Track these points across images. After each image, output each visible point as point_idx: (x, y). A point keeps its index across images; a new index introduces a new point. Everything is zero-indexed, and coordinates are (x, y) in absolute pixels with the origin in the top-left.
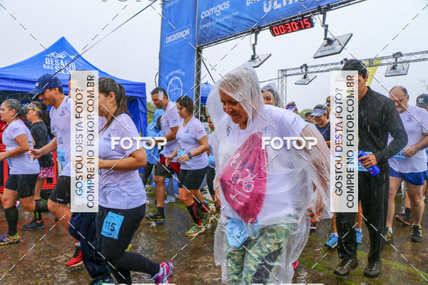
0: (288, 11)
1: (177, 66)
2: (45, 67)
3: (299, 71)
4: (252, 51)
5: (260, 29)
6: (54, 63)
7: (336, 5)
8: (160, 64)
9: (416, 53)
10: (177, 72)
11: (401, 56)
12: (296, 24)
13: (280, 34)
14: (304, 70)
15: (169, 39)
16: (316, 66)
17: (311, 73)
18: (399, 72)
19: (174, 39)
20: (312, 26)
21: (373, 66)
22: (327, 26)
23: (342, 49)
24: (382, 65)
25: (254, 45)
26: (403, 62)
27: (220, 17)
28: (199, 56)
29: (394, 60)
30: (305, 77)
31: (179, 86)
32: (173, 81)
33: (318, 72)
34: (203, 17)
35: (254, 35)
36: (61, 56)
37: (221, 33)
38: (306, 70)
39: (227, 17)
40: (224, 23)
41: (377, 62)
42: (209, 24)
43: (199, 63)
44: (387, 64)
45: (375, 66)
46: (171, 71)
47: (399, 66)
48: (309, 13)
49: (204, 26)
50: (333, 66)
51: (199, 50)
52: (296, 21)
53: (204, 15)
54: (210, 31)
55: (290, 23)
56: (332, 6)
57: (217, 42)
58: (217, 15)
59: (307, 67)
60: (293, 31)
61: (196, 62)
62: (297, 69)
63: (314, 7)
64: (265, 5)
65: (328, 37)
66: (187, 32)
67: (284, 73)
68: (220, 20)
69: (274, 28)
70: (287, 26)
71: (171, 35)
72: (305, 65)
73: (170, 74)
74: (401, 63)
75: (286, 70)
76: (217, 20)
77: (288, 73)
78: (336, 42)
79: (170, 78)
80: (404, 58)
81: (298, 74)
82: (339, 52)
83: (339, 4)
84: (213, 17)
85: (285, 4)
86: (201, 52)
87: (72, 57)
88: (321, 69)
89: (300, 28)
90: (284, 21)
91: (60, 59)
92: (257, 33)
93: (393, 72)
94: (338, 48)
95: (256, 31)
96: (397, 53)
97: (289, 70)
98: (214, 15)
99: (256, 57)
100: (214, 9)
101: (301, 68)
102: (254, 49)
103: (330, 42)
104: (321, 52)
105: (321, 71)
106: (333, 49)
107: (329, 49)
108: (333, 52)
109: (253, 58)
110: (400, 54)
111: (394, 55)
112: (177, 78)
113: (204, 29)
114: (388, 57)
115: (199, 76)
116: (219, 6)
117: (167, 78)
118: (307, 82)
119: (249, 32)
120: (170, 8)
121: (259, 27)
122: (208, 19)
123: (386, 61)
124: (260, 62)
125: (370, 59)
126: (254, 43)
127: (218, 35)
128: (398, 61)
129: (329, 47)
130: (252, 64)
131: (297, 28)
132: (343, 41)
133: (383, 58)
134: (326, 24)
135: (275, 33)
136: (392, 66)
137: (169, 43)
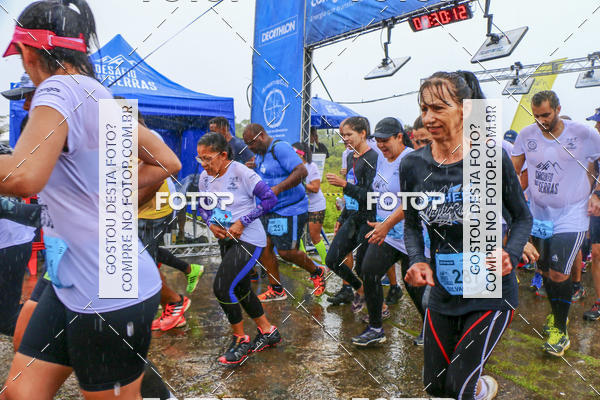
1: (275, 75)
4: (384, 53)
5: (395, 21)
6: (107, 71)
8: (254, 68)
10: (278, 82)
12: (446, 14)
15: (266, 37)
18: (596, 81)
19: (274, 36)
20: (468, 14)
21: (558, 73)
22: (490, 18)
23: (513, 50)
24: (571, 70)
25: (386, 45)
27: (338, 4)
28: (308, 60)
29: (590, 63)
31: (281, 103)
32: (272, 95)
34: (313, 5)
35: (386, 29)
37: (340, 27)
39: (348, 5)
40: (343, 14)
41: (565, 67)
42: (323, 14)
43: (308, 70)
44: (580, 70)
45: (562, 72)
46: (269, 82)
47: (597, 73)
49: (316, 17)
50: (499, 74)
51: (309, 53)
52: (447, 10)
53: (315, 2)
54: (324, 24)
55: (437, 12)
57: (333, 39)
58: (334, 2)
60: (442, 24)
61: (304, 68)
65: (492, 32)
66: (292, 26)
68: (338, 9)
69: (414, 20)
70: (434, 17)
71: (269, 30)
73: (269, 86)
76: (334, 9)
78: (504, 40)
79: (268, 91)
82: (509, 54)
84: (329, 5)
86: (311, 54)
87: (132, 62)
89: (452, 20)
90: (430, 9)
91: (114, 65)
92: (390, 27)
93: (588, 81)
94: (507, 48)
95: (389, 23)
96: (595, 54)
99: (389, 61)
102: (386, 50)
103: (495, 39)
104: (482, 54)
106: (499, 50)
107: (494, 50)
108: (500, 54)
109: (385, 63)
110: (598, 55)
111: (589, 57)
112: (277, 91)
113: (316, 21)
114: (580, 60)
115: (308, 89)
117: (264, 90)
119: (379, 25)
121: (393, 18)
122: (322, 7)
123: (576, 66)
124: (394, 69)
125: (553, 63)
126: (386, 41)
127: (336, 29)
128: (596, 65)
129: (493, 47)
130: (383, 71)
131: (448, 19)
132: (514, 38)
133: (573, 61)
134: (489, 13)
135: (416, 26)
136: (586, 72)
137: (267, 42)
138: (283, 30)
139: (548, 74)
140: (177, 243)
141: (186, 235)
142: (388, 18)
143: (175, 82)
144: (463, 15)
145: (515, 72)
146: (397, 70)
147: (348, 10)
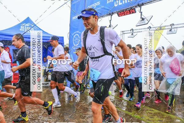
0: (125, 6)
2: (20, 30)
3: (130, 32)
4: (110, 23)
5: (113, 13)
6: (25, 28)
7: (146, 3)
8: (70, 28)
9: (180, 24)
11: (174, 25)
13: (122, 16)
14: (132, 31)
15: (74, 18)
16: (137, 30)
17: (135, 32)
18: (173, 32)
19: (76, 18)
20: (135, 12)
21: (162, 30)
22: (141, 12)
23: (148, 22)
24: (165, 29)
25: (110, 20)
26: (175, 28)
27: (95, 8)
29: (171, 27)
30: (132, 34)
31: (78, 38)
32: (76, 36)
33: (138, 32)
35: (110, 16)
36: (27, 25)
38: (133, 31)
39: (99, 8)
44: (168, 29)
45: (163, 29)
47: (173, 30)
48: (134, 7)
53: (89, 7)
56: (144, 4)
59: (133, 30)
60: (127, 14)
63: (136, 4)
64: (115, 3)
65: (142, 17)
67: (123, 33)
69: (119, 13)
70: (125, 12)
72: (132, 29)
73: (74, 33)
75: (124, 31)
77: (125, 32)
78: (146, 20)
80: (175, 26)
82: (147, 24)
83: (147, 3)
85: (124, 3)
87: (32, 26)
88: (139, 31)
90: (124, 10)
91: (27, 26)
92: (112, 15)
93: (170, 32)
94: (146, 22)
96: (172, 24)
97: (125, 31)
98: (93, 7)
100: (93, 5)
101: (131, 30)
102: (110, 22)
103: (143, 19)
104: (139, 23)
105: (139, 32)
106: (144, 22)
108: (144, 24)
109: (110, 26)
110: (173, 24)
111: (171, 25)
112: (77, 35)
114: (168, 26)
117: (73, 34)
118: (133, 36)
119: (108, 15)
120: (74, 4)
125: (160, 27)
129: (142, 21)
131: (129, 13)
132: (148, 19)
133: (166, 26)
134: (141, 11)
135: (119, 15)
136: (170, 29)
137: (74, 20)
139: (159, 30)
140: (46, 82)
141: (49, 79)
142: (111, 12)
145: (149, 29)
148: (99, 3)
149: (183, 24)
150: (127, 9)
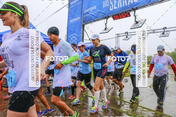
0: (120, 10)
1: (74, 32)
3: (124, 34)
5: (108, 17)
8: (67, 30)
9: (173, 28)
10: (74, 34)
11: (166, 29)
13: (117, 19)
14: (126, 34)
15: (71, 21)
16: (131, 33)
17: (129, 35)
18: (165, 35)
19: (73, 21)
20: (130, 16)
21: (155, 33)
22: (135, 16)
23: (142, 25)
24: (158, 32)
25: (106, 24)
26: (167, 31)
27: (92, 12)
28: (83, 28)
29: (164, 30)
30: (127, 37)
32: (73, 38)
33: (132, 35)
34: (85, 12)
35: (106, 19)
37: (92, 18)
38: (127, 34)
39: (95, 12)
41: (156, 31)
42: (88, 15)
46: (72, 34)
47: (166, 33)
48: (128, 11)
49: (86, 16)
51: (83, 26)
52: (123, 14)
53: (85, 11)
54: (88, 18)
55: (121, 15)
57: (91, 22)
58: (91, 11)
59: (127, 33)
60: (122, 18)
61: (82, 30)
62: (123, 34)
63: (131, 9)
64: (111, 7)
65: (136, 20)
66: (79, 18)
67: (118, 35)
68: (92, 14)
69: (114, 17)
70: (120, 16)
71: (72, 19)
72: (127, 32)
74: (166, 31)
76: (91, 14)
77: (120, 35)
78: (139, 23)
79: (71, 37)
81: (124, 36)
82: (141, 27)
83: (141, 7)
84: (89, 12)
85: (119, 7)
86: (84, 26)
90: (118, 14)
93: (163, 35)
94: (140, 25)
95: (107, 18)
96: (165, 28)
97: (120, 34)
98: (90, 11)
100: (90, 9)
101: (125, 33)
102: (106, 25)
103: (137, 22)
104: (133, 26)
107: (137, 26)
109: (106, 29)
110: (166, 28)
111: (163, 28)
112: (74, 37)
113: (85, 17)
115: (83, 36)
116: (92, 8)
117: (70, 37)
118: (128, 39)
119: (104, 18)
120: (72, 8)
122: (87, 13)
123: (160, 31)
124: (108, 31)
125: (153, 30)
126: (106, 23)
127: (92, 19)
128: (165, 31)
130: (105, 31)
132: (142, 22)
133: (159, 29)
135: (114, 19)
136: (162, 33)
137: (71, 23)
138: (76, 19)
139: (152, 33)
142: (107, 16)
143: (44, 34)
144: (125, 16)
146: (109, 31)
147: (95, 14)
148: (95, 7)
149: (175, 27)
150: (122, 13)
